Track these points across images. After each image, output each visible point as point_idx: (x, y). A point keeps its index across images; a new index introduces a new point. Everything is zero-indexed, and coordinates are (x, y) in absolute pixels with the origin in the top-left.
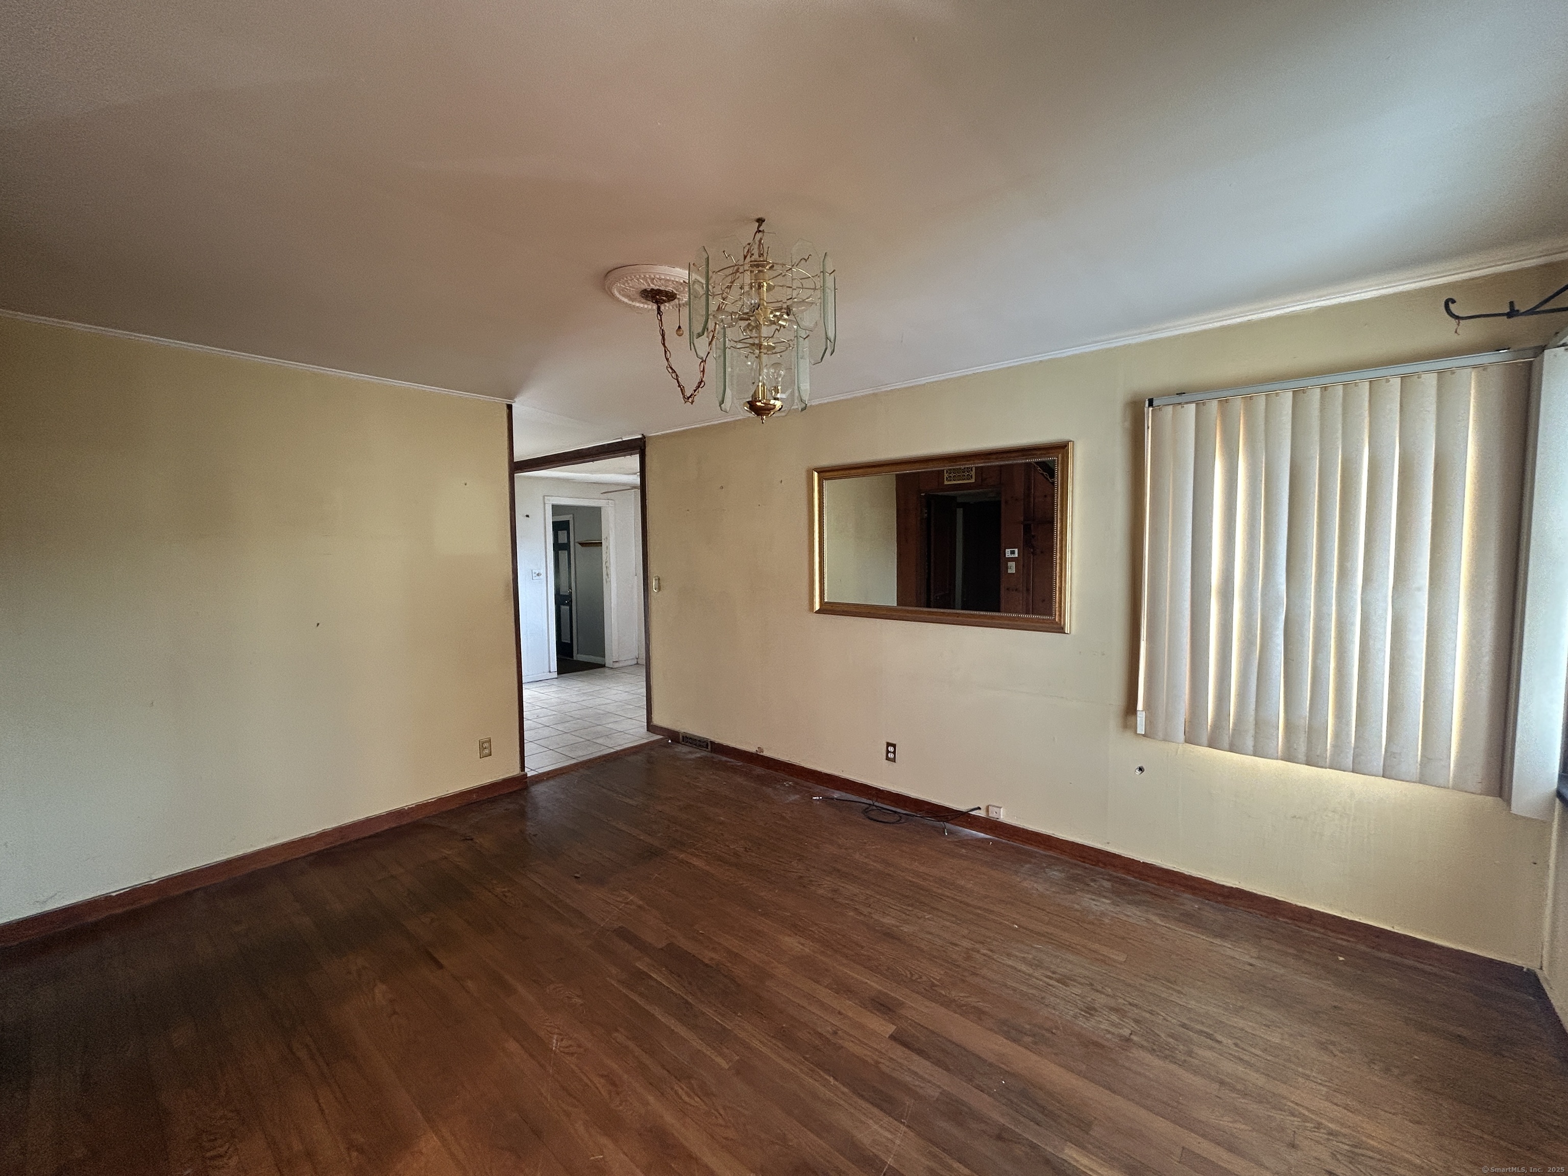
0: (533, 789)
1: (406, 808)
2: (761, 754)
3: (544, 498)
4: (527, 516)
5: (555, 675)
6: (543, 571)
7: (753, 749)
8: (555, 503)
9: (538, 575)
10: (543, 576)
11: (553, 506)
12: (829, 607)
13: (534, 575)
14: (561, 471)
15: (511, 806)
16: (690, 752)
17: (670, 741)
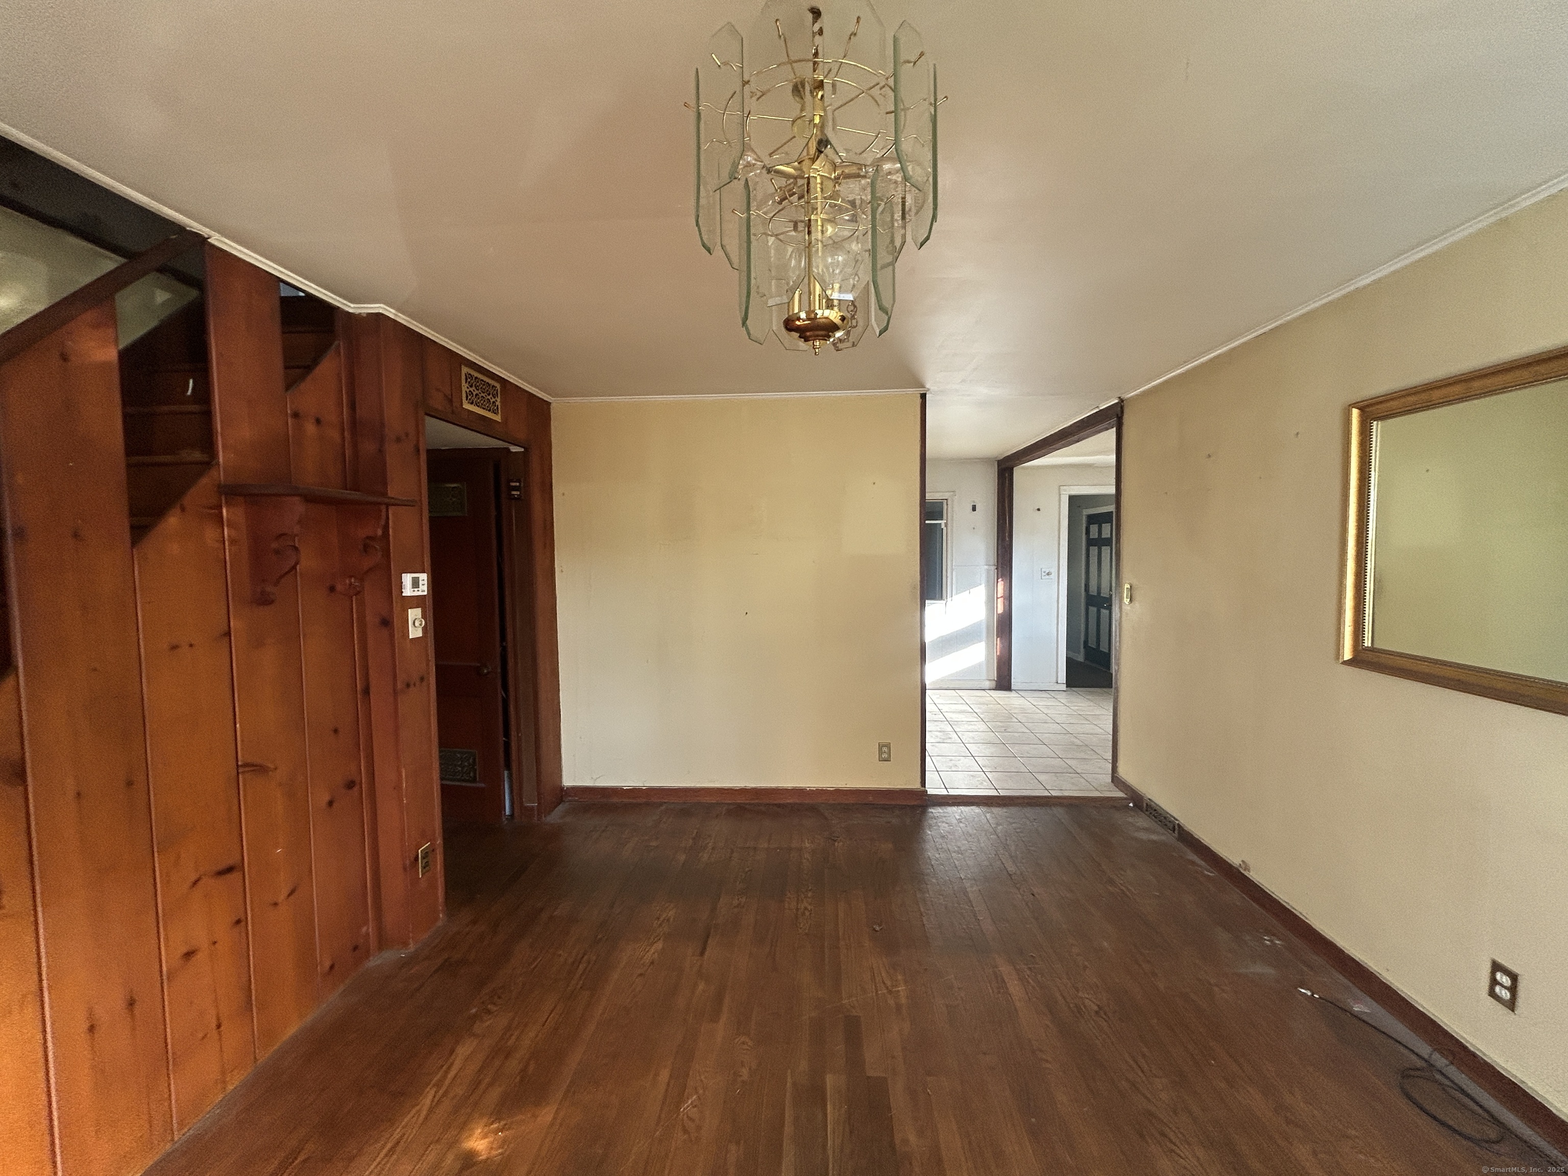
0: (930, 810)
1: (808, 789)
2: (1246, 873)
3: (1059, 489)
4: (1039, 510)
5: (1064, 687)
6: (1054, 571)
7: (1235, 860)
8: (1073, 493)
9: (1048, 574)
10: (1054, 576)
11: (1071, 498)
12: (1370, 656)
13: (1043, 574)
14: (1056, 456)
15: (894, 821)
16: (1146, 830)
17: (1131, 805)
